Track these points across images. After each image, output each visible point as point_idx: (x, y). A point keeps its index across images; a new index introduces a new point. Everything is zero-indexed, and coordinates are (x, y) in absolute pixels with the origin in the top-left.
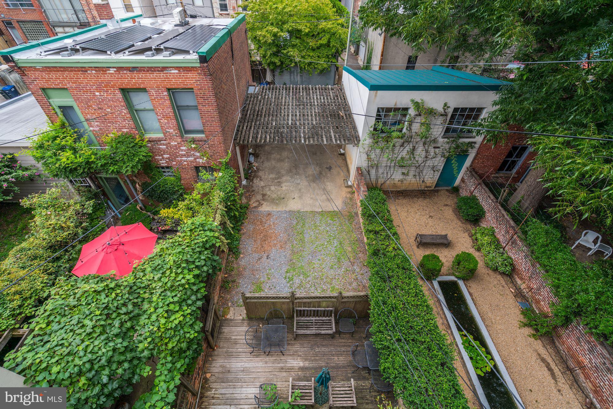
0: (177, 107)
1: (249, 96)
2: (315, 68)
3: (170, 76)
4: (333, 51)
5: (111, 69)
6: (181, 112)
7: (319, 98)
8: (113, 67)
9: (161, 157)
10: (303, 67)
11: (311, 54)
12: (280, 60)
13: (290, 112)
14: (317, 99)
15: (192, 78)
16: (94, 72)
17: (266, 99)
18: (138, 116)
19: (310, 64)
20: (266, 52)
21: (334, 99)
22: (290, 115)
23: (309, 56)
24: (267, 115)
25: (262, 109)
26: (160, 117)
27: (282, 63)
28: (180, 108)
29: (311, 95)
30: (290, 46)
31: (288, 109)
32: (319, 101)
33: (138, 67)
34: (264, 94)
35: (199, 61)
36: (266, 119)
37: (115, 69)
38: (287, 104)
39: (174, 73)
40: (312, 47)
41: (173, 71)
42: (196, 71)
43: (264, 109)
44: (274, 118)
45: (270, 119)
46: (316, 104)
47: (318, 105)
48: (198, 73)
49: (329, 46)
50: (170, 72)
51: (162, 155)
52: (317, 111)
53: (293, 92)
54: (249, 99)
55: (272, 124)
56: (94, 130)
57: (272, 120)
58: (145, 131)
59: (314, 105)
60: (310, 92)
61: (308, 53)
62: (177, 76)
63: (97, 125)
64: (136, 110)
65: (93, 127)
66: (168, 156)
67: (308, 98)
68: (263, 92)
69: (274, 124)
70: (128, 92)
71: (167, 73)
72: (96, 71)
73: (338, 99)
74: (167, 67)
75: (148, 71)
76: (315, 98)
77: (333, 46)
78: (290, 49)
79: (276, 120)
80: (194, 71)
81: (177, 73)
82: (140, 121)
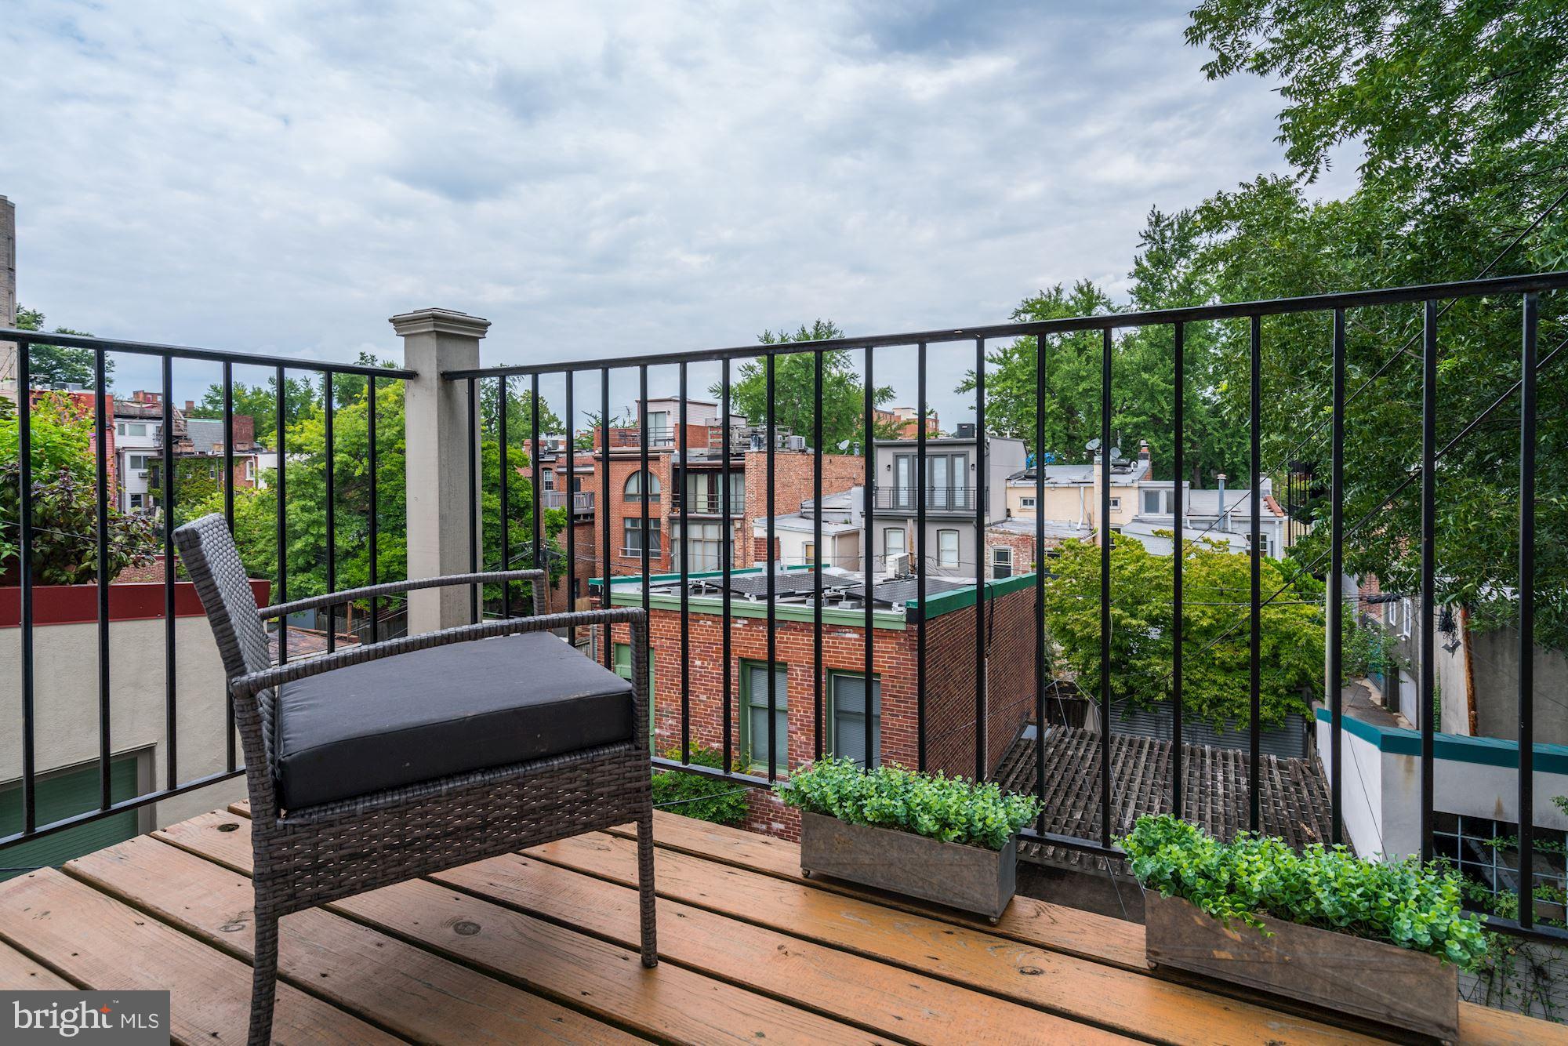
0: (837, 711)
1: (1023, 744)
2: (1234, 716)
3: (840, 643)
4: (1288, 676)
5: (739, 621)
6: (842, 725)
7: (1232, 778)
8: (745, 618)
9: (764, 827)
10: (1196, 708)
11: (1221, 679)
12: (1125, 684)
13: (1134, 796)
14: (1226, 780)
15: (883, 652)
16: (709, 623)
17: (1067, 759)
18: (752, 720)
19: (1216, 702)
20: (1088, 661)
21: (1285, 789)
22: (1132, 805)
23: (1215, 682)
24: (1061, 794)
25: (1052, 776)
26: (793, 728)
27: (1131, 691)
28: (840, 715)
29: (1208, 769)
30: (1154, 653)
31: (1129, 788)
32: (1232, 787)
33: (786, 621)
34: (1063, 746)
35: (904, 620)
36: (1058, 801)
37: (746, 622)
38: (1127, 777)
39: (850, 639)
40: (1223, 663)
41: (848, 635)
42: (895, 638)
43: (1058, 778)
44: (1082, 804)
45: (1069, 802)
46: (1221, 791)
47: (1226, 796)
48: (897, 644)
49: (1277, 665)
50: (843, 635)
51: (768, 822)
52: (1221, 809)
53: (1149, 753)
54: (1019, 751)
55: (1071, 816)
56: (660, 735)
57: (1074, 806)
58: (754, 757)
59: (1214, 794)
60: (1203, 762)
61: (1211, 676)
62: (854, 645)
63: (671, 725)
64: (753, 708)
65: (661, 728)
66: (782, 826)
67: (1197, 774)
68: (1061, 741)
69: (1078, 816)
70: (752, 668)
71: (837, 638)
72: (713, 622)
73: (1298, 792)
74: (840, 626)
75: (802, 630)
76: (1220, 778)
77: (1290, 665)
78: (1154, 660)
79: (1086, 808)
80: (891, 637)
81: (855, 640)
82: (752, 732)
